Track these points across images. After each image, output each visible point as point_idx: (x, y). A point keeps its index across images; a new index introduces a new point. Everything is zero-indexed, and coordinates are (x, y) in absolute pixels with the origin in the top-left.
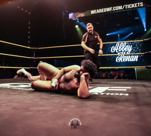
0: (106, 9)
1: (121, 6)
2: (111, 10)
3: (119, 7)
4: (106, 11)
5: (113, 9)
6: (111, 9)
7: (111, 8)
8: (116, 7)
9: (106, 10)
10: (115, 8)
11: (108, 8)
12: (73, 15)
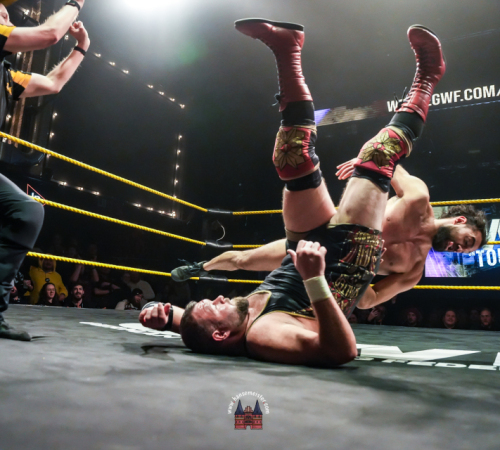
0: (438, 96)
1: (492, 87)
2: (456, 100)
3: (485, 88)
4: (438, 103)
5: (462, 96)
6: (456, 96)
7: (455, 92)
8: (475, 90)
9: (438, 100)
10: (472, 94)
11: (447, 94)
12: (326, 114)
